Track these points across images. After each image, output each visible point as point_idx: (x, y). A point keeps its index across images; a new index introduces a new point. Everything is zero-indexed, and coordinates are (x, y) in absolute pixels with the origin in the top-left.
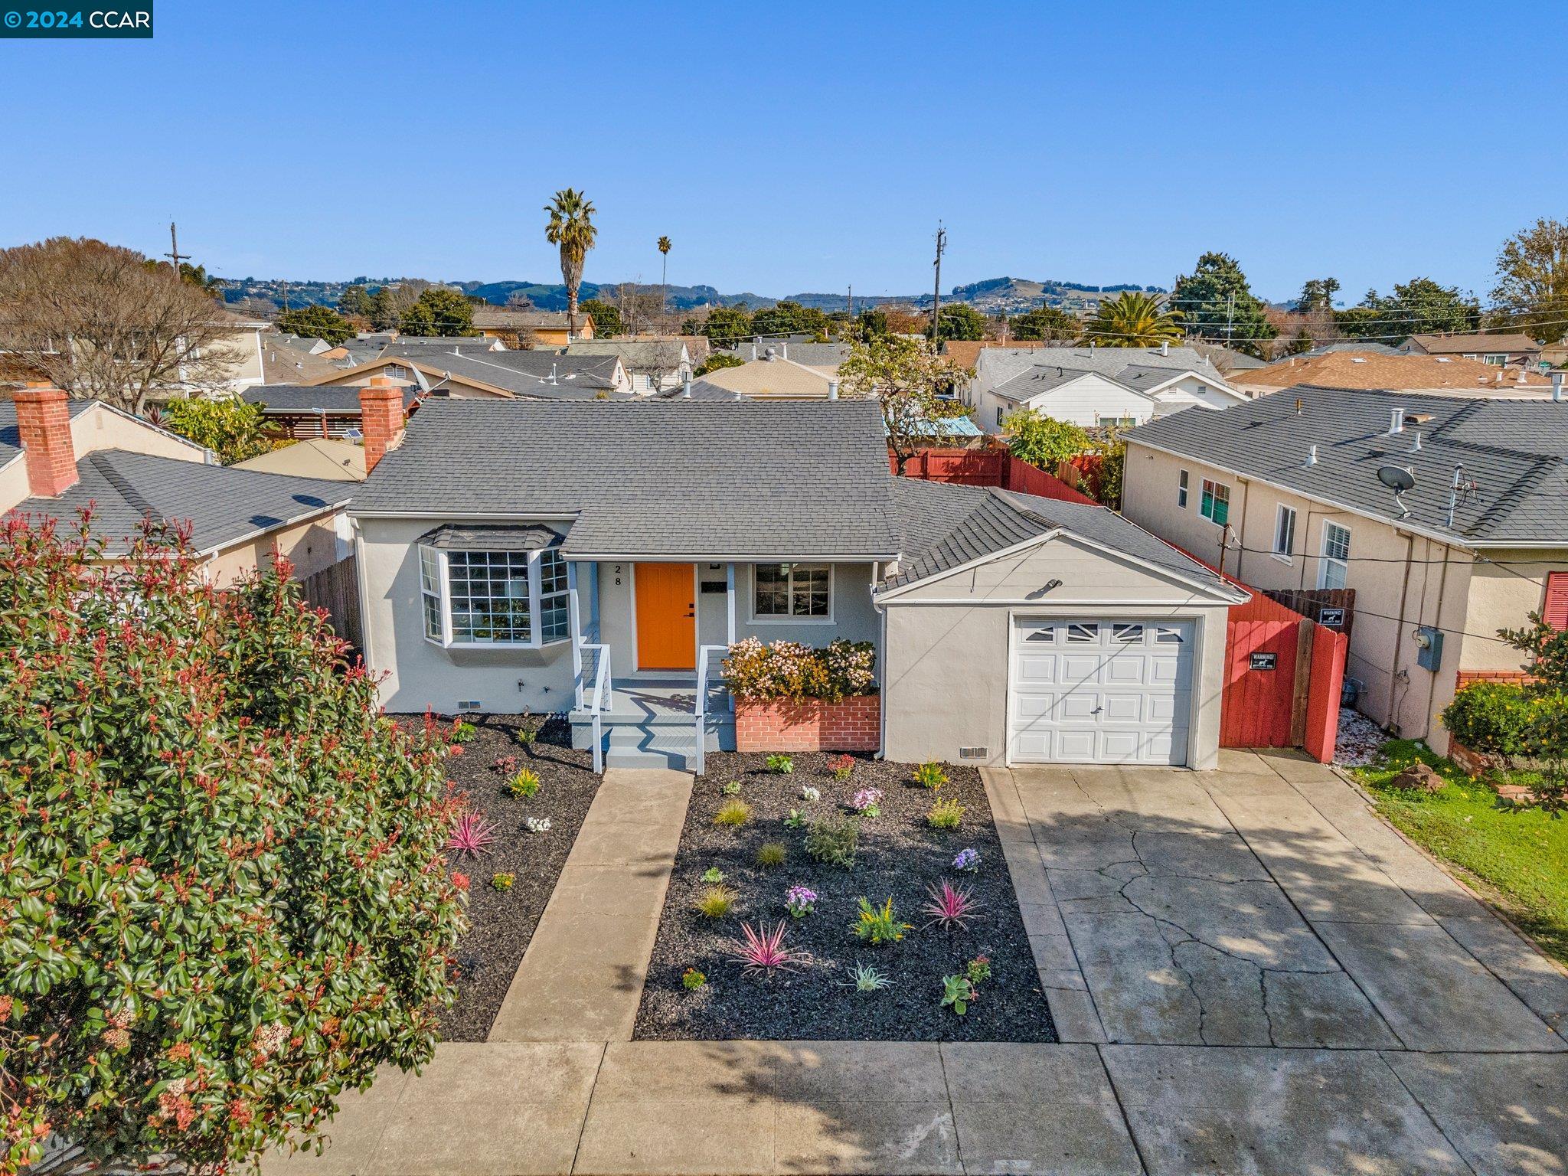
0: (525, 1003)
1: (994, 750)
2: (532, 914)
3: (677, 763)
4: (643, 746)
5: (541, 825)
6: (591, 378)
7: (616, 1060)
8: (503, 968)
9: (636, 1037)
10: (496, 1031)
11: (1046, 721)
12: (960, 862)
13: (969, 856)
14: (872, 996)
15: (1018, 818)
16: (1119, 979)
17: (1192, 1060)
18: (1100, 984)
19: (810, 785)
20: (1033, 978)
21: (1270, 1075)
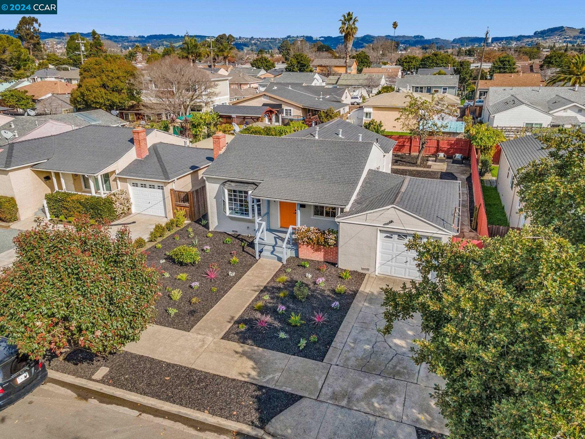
0: (202, 324)
1: (372, 269)
2: (217, 300)
3: (280, 259)
4: (272, 253)
5: (232, 274)
6: (335, 97)
7: (214, 343)
8: (203, 313)
9: (222, 338)
10: (193, 330)
11: (390, 263)
12: (333, 305)
13: (336, 304)
14: (283, 340)
15: (367, 290)
16: (353, 348)
17: (352, 374)
18: (347, 348)
19: (311, 273)
20: (330, 343)
21: (370, 383)
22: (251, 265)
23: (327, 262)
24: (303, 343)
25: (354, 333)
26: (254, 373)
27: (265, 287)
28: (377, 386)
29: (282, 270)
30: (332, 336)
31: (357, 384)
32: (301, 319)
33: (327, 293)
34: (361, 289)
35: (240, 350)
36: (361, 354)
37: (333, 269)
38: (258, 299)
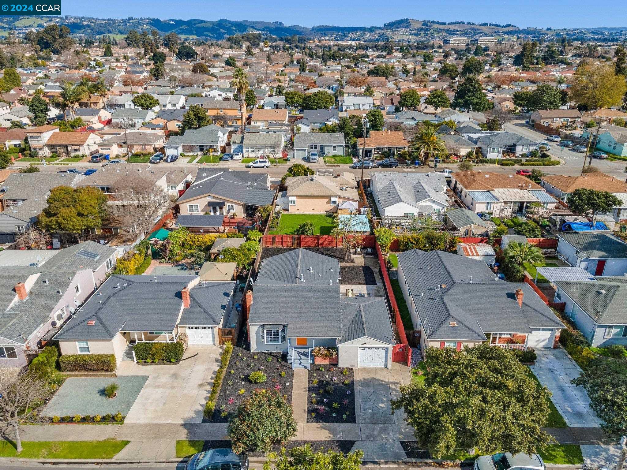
1: (356, 366)
3: (306, 368)
4: (300, 364)
5: (288, 384)
7: (306, 426)
9: (307, 423)
11: (364, 361)
12: (348, 393)
13: (348, 392)
14: (335, 417)
15: (358, 379)
16: (365, 413)
17: (370, 426)
18: (363, 414)
19: (327, 374)
20: (355, 414)
21: (378, 427)
22: (293, 375)
23: (332, 364)
24: (344, 417)
25: (362, 406)
26: (331, 436)
27: (309, 388)
28: (381, 429)
29: (311, 374)
30: (354, 409)
31: (373, 430)
32: (338, 404)
33: (341, 385)
34: (355, 379)
35: (319, 426)
36: (369, 416)
37: (335, 369)
38: (309, 396)
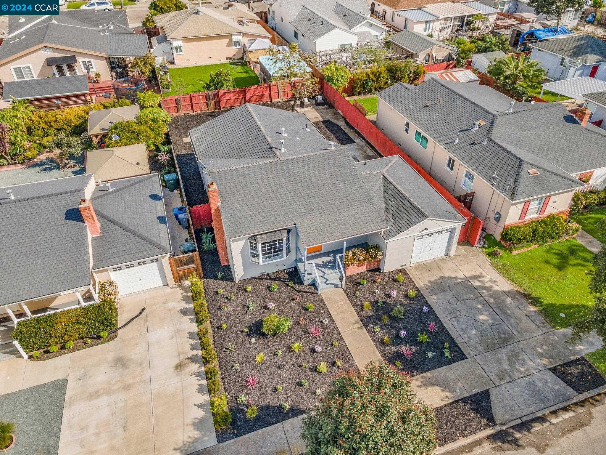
1: (408, 264)
3: (336, 286)
4: (326, 283)
5: (326, 321)
13: (424, 310)
14: (433, 357)
15: (423, 285)
16: (469, 337)
17: (490, 356)
18: (466, 340)
19: (374, 288)
21: (503, 357)
22: (324, 304)
23: (371, 270)
24: (447, 353)
25: (456, 325)
26: (448, 394)
27: (362, 320)
28: (508, 357)
31: (499, 362)
33: (407, 301)
34: (418, 285)
36: (477, 339)
37: (380, 275)
38: (372, 333)
